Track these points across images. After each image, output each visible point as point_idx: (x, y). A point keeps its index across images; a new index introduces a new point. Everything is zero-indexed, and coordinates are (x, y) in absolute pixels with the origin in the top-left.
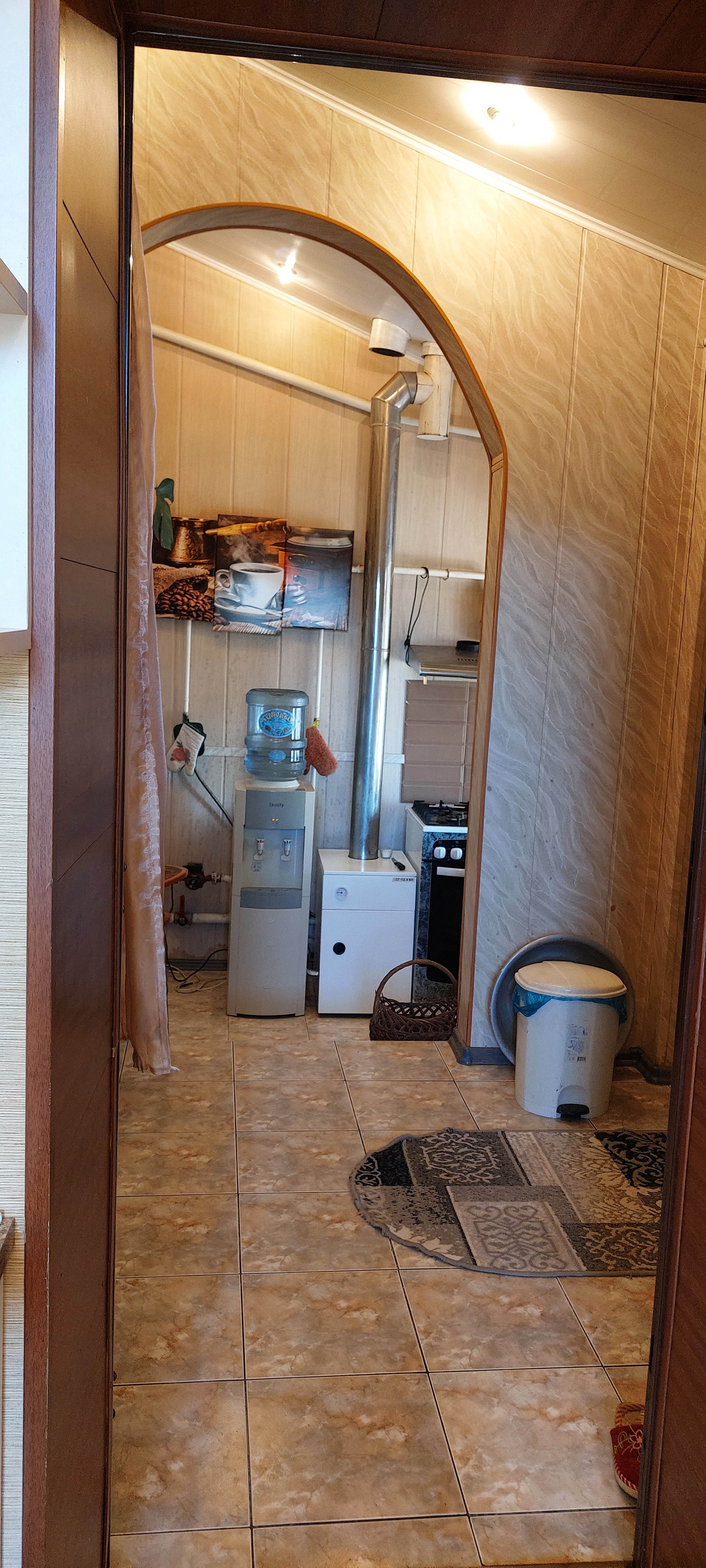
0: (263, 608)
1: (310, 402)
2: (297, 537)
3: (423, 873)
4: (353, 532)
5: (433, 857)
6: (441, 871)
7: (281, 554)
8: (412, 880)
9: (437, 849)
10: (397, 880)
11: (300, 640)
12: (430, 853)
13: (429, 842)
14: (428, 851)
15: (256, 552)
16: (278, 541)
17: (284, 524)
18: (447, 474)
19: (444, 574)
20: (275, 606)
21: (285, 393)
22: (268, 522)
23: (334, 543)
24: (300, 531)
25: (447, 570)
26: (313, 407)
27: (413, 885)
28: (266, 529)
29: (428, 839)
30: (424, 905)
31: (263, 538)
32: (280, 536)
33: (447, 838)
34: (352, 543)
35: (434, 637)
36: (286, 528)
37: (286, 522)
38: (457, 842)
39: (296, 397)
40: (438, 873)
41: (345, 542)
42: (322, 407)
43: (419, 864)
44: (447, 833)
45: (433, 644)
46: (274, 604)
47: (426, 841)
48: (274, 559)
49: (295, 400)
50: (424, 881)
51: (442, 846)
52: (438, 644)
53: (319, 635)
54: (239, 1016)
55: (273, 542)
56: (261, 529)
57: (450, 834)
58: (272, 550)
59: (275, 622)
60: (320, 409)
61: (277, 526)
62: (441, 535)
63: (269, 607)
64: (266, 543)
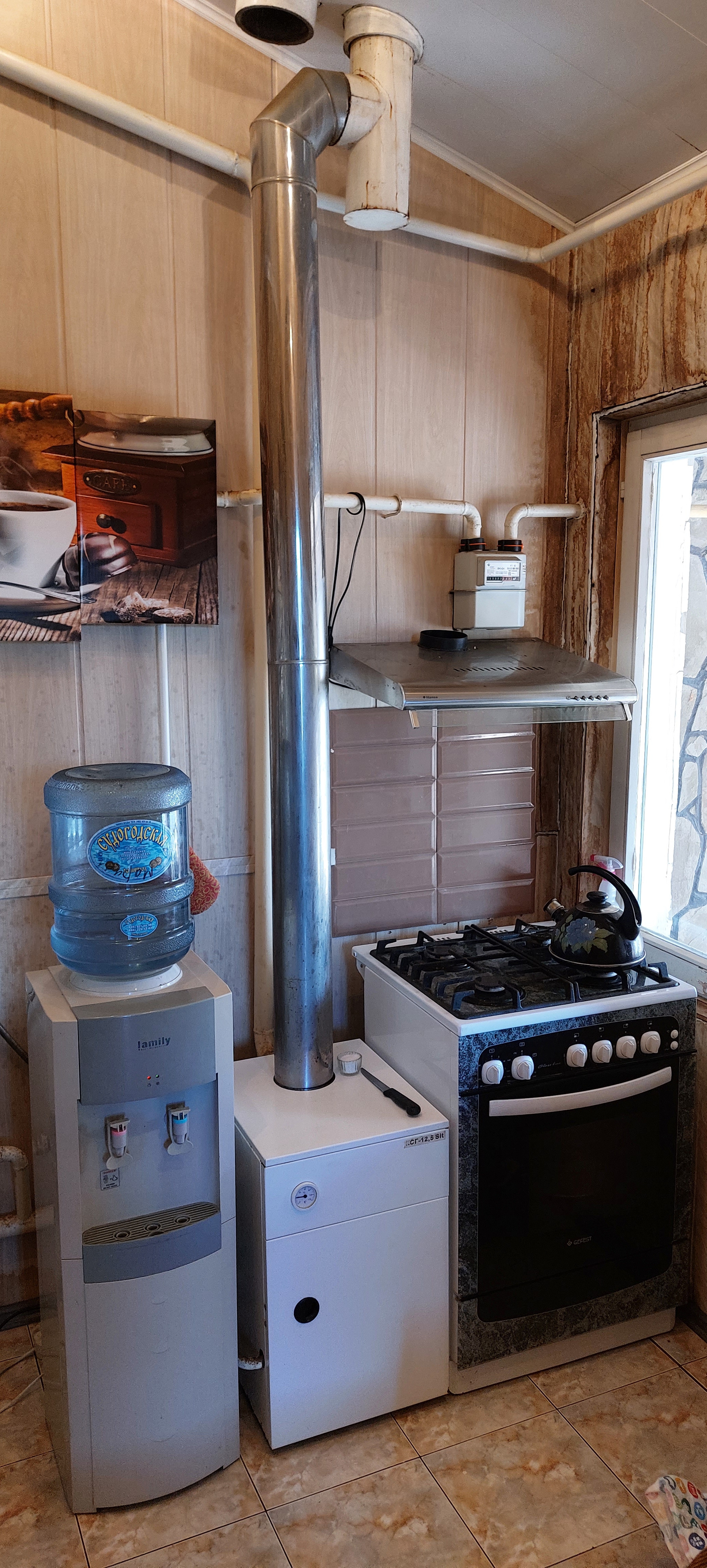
0: (36, 586)
1: (97, 144)
2: (98, 435)
3: (463, 1118)
4: (214, 422)
5: (481, 1082)
6: (498, 1107)
7: (67, 470)
8: (442, 1135)
9: (488, 1065)
10: (412, 1142)
11: (119, 647)
12: (474, 1077)
13: (471, 1055)
14: (470, 1074)
15: (12, 467)
16: (56, 443)
17: (67, 405)
18: (377, 312)
19: (392, 505)
20: (64, 581)
21: (42, 119)
22: (32, 401)
23: (177, 446)
24: (103, 421)
25: (396, 498)
26: (104, 154)
27: (443, 1145)
28: (29, 415)
29: (469, 1048)
30: (468, 1181)
31: (22, 436)
32: (61, 431)
33: (503, 1040)
34: (213, 443)
35: (373, 626)
36: (72, 415)
37: (70, 401)
38: (522, 1044)
39: (67, 131)
40: (492, 1113)
41: (198, 443)
42: (125, 157)
43: (453, 1103)
44: (503, 1031)
45: (371, 639)
46: (61, 576)
47: (465, 1055)
48: (52, 481)
49: (66, 138)
50: (466, 1133)
51: (495, 1058)
52: (379, 640)
53: (157, 634)
54: (101, 1511)
55: (46, 446)
56: (18, 416)
57: (509, 1031)
58: (46, 462)
59: (66, 615)
60: (120, 161)
61: (50, 409)
62: (371, 430)
63: (51, 583)
64: (33, 446)
